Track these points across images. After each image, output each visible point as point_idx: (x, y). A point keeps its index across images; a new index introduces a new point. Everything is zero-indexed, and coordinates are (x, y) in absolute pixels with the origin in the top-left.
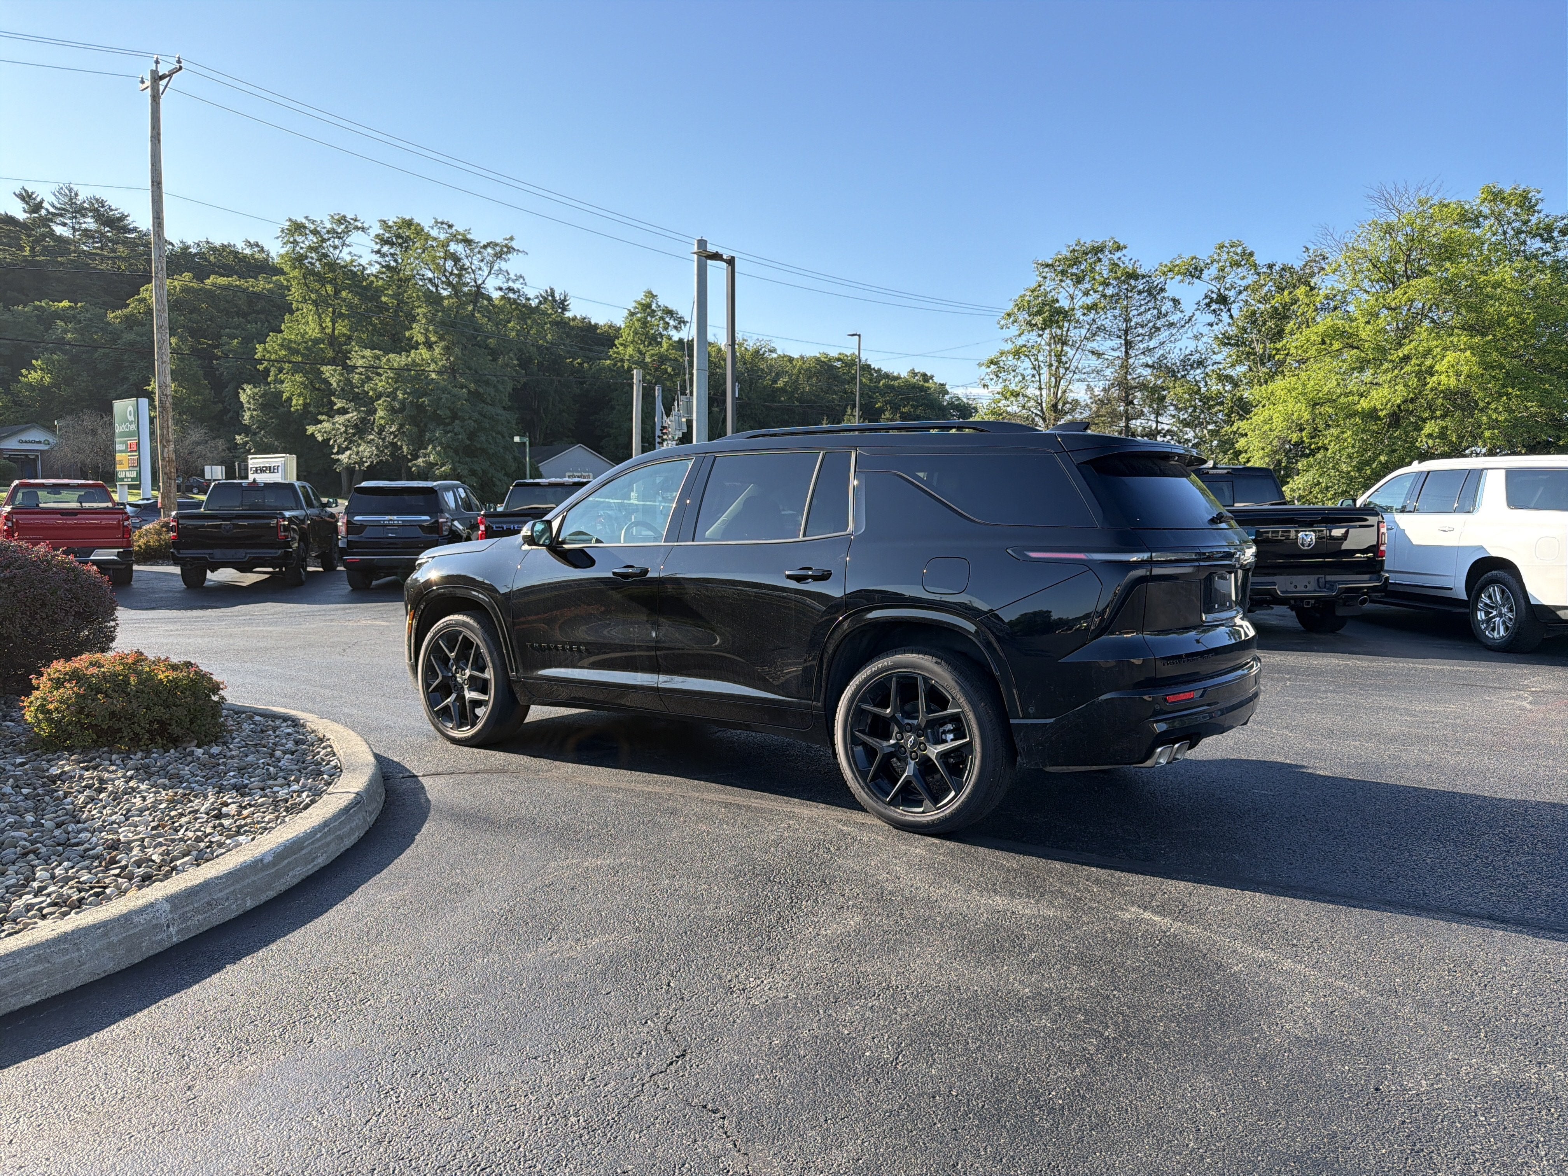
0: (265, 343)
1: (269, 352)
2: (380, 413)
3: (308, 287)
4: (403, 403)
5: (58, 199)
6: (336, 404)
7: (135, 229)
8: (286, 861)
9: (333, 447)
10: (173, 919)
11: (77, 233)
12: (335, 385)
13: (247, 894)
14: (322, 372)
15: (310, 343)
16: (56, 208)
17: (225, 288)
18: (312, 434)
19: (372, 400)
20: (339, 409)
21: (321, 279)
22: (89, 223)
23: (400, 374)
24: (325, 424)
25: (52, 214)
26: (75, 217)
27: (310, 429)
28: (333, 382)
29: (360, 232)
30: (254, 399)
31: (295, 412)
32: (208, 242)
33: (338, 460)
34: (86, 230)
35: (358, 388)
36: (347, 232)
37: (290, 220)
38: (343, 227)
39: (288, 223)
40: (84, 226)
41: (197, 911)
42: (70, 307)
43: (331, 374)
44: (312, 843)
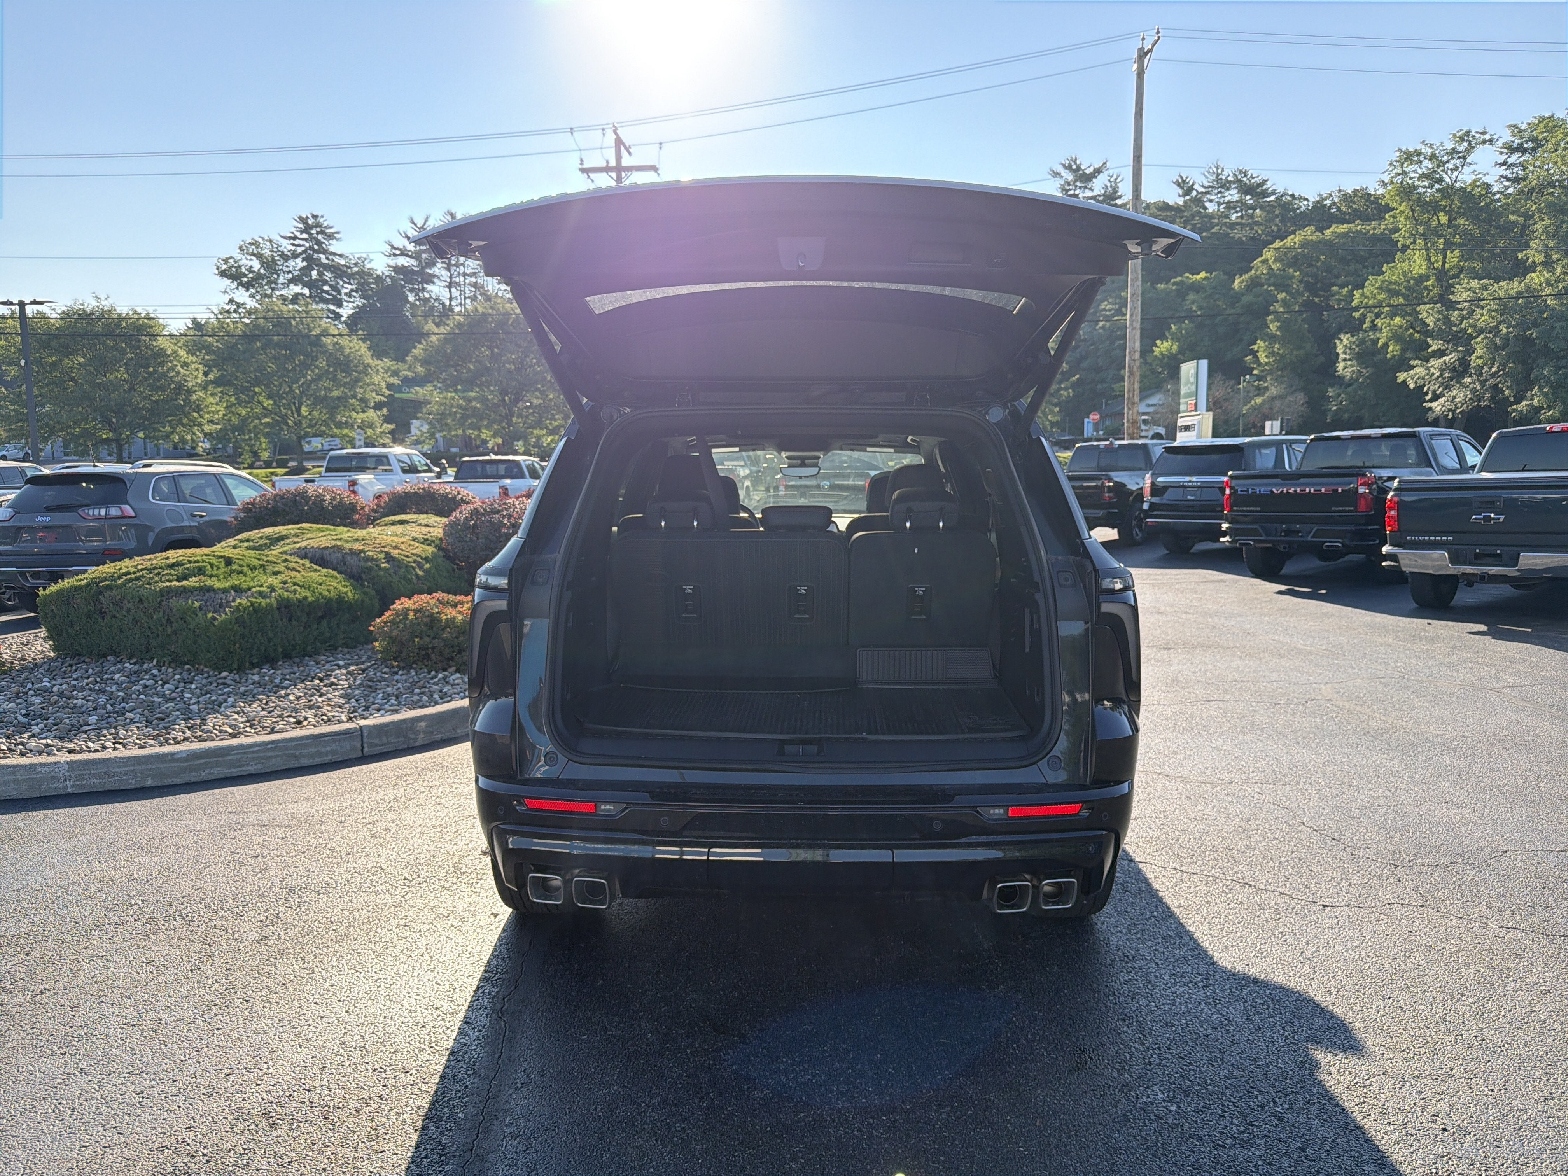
0: (1362, 287)
1: (1366, 297)
2: (1479, 352)
3: (1416, 220)
4: (1506, 339)
5: (1207, 178)
6: (1430, 346)
7: (1273, 193)
8: (204, 761)
9: (1427, 393)
10: (70, 776)
11: (1222, 207)
12: (1432, 324)
13: (149, 775)
14: (1419, 313)
15: (1412, 282)
16: (1205, 187)
17: (1345, 235)
18: (1404, 382)
19: (1471, 337)
20: (1434, 352)
21: (1433, 207)
22: (1233, 195)
23: (1505, 307)
24: (1417, 370)
25: (1202, 193)
26: (1220, 192)
27: (1401, 376)
28: (1430, 321)
29: (1487, 145)
30: (1350, 349)
31: (1391, 359)
32: (1340, 191)
33: (1430, 409)
34: (1229, 202)
35: (1456, 325)
36: (1470, 149)
37: (1400, 150)
38: (1466, 144)
39: (1398, 154)
40: (1227, 199)
41: (94, 776)
42: (1206, 278)
43: (1429, 315)
44: (245, 753)
